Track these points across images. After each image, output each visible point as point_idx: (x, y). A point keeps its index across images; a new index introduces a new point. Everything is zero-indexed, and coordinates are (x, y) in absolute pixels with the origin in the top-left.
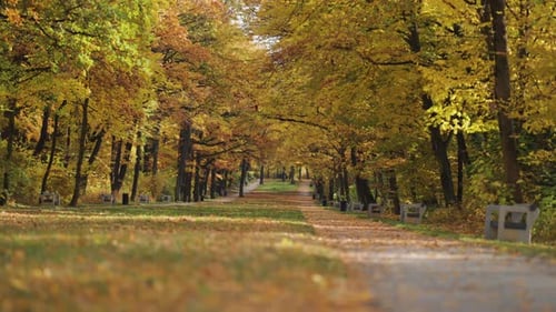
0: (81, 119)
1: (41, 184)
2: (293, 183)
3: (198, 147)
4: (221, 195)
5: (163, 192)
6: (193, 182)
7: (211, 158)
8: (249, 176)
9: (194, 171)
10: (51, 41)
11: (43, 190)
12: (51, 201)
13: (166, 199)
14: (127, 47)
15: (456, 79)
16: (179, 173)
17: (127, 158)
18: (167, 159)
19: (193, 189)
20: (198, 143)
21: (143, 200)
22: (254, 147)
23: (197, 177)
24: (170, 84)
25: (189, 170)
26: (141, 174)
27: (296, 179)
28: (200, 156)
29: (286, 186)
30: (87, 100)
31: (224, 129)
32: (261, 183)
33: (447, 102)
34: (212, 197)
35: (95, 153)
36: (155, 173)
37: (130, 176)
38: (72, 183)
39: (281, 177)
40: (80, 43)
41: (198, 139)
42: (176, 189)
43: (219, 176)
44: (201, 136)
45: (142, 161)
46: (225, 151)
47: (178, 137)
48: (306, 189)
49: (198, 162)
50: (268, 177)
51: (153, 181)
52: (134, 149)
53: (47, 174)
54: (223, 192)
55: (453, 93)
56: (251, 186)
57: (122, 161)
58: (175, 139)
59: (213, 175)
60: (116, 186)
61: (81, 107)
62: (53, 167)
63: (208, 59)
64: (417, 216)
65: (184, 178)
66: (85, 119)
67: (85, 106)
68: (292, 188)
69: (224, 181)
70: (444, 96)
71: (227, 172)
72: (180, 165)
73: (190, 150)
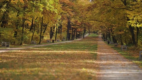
0: (41, 22)
1: (31, 38)
2: (97, 34)
3: (72, 26)
4: (78, 38)
5: (63, 38)
6: (71, 35)
7: (76, 29)
8: (86, 32)
9: (71, 32)
10: (32, 5)
11: (32, 40)
12: (34, 43)
13: (64, 40)
14: (51, 6)
15: (135, 14)
16: (67, 33)
17: (54, 30)
18: (64, 29)
19: (71, 37)
20: (72, 25)
21: (58, 41)
22: (87, 26)
23: (72, 34)
24: (64, 12)
25: (70, 32)
26: (57, 34)
27: (98, 33)
28: (73, 29)
29: (95, 35)
30: (43, 17)
31: (79, 22)
32: (89, 34)
33: (133, 19)
34: (76, 39)
35: (45, 30)
36: (61, 33)
37: (54, 35)
38: (39, 38)
39: (94, 32)
40: (39, 5)
41: (72, 24)
42: (67, 37)
43: (78, 33)
44: (73, 24)
45: (58, 31)
46: (79, 27)
47: (67, 24)
48: (100, 36)
49: (72, 30)
50: (91, 32)
51: (61, 36)
52: (55, 28)
53: (33, 36)
54: (79, 37)
55: (134, 17)
56: (87, 35)
57: (53, 31)
58: (66, 24)
59: (77, 33)
60: (51, 37)
61: (41, 19)
62: (34, 34)
63: (74, 5)
64: (125, 49)
65: (69, 34)
66: (42, 22)
67: (42, 19)
68: (97, 35)
69: (79, 34)
70: (132, 18)
71: (80, 32)
72: (68, 31)
73: (70, 27)
